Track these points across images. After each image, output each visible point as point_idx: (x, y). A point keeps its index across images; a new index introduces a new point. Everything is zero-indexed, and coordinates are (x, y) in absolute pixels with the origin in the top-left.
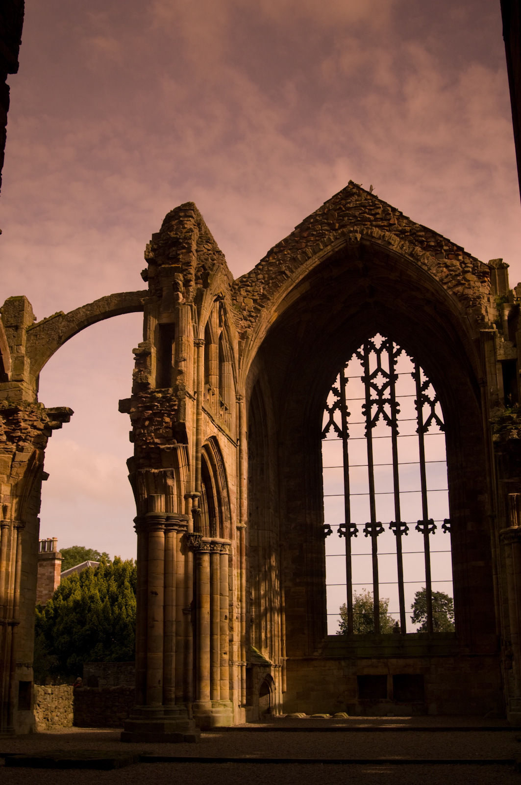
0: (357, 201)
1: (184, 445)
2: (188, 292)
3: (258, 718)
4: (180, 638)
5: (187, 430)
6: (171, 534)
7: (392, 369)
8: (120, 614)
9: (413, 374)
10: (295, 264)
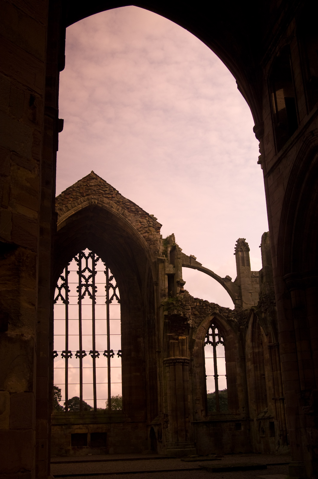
0: (95, 182)
7: (94, 268)
9: (105, 271)
10: (61, 212)
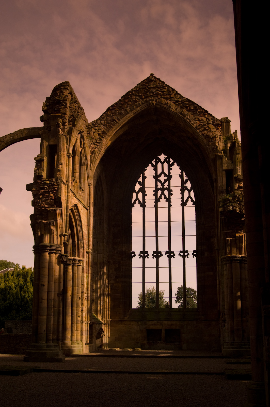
0: (154, 84)
1: (60, 209)
2: (64, 128)
3: (95, 350)
4: (55, 308)
5: (62, 201)
6: (52, 255)
7: (169, 173)
8: (25, 296)
9: (180, 175)
10: (121, 116)
